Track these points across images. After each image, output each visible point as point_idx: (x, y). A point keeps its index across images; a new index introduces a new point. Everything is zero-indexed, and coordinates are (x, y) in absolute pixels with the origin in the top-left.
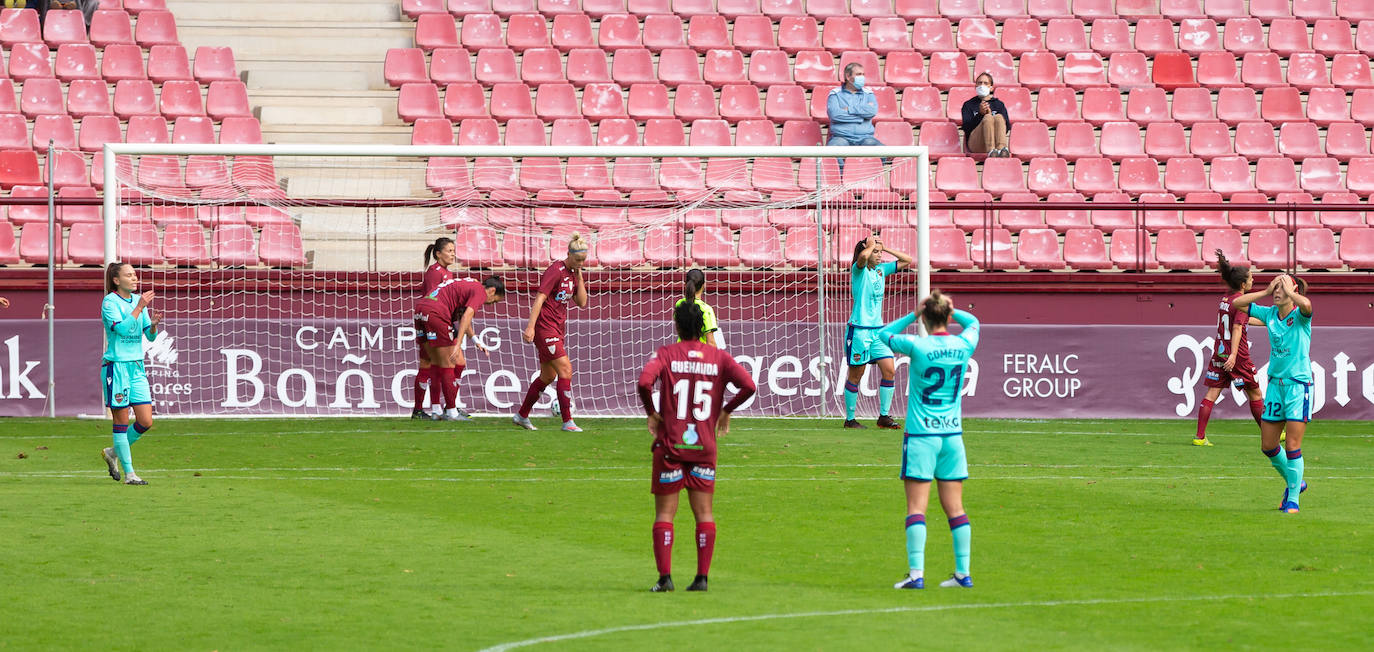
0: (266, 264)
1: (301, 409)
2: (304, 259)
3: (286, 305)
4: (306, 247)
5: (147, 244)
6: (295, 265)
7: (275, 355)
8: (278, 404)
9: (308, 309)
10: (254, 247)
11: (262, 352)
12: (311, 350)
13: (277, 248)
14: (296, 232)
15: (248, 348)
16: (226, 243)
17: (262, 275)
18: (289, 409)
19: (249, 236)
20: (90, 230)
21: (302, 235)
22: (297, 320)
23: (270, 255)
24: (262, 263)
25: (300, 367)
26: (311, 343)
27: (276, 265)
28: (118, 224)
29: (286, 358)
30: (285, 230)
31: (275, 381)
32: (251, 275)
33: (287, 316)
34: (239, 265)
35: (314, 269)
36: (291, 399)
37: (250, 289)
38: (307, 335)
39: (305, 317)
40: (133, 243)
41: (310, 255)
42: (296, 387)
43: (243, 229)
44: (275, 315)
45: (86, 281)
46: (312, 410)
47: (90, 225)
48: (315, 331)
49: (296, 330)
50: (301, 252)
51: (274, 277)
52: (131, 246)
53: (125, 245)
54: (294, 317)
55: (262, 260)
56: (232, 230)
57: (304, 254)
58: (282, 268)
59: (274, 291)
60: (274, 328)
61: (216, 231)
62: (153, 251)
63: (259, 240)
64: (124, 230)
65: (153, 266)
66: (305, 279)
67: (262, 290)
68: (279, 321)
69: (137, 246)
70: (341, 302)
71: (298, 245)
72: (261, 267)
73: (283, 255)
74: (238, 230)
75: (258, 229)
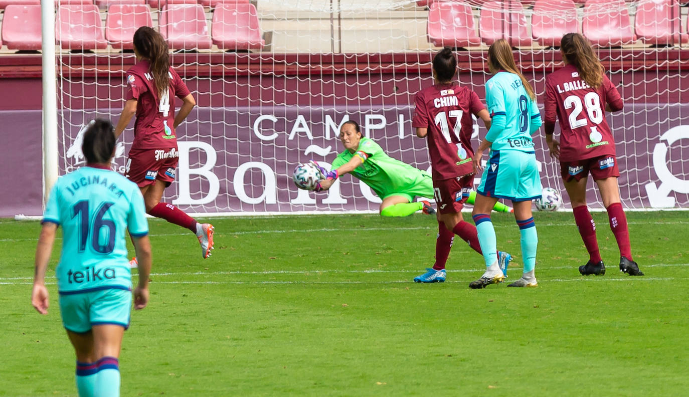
0: (220, 47)
1: (261, 206)
2: (262, 42)
3: (243, 92)
4: (263, 28)
5: (88, 26)
6: (252, 47)
7: (232, 147)
8: (236, 202)
9: (267, 95)
10: (206, 28)
11: (217, 145)
12: (272, 141)
13: (233, 29)
14: (253, 11)
15: (202, 140)
16: (175, 25)
17: (216, 59)
18: (248, 206)
19: (201, 16)
20: (25, 12)
21: (259, 15)
22: (255, 108)
23: (223, 37)
24: (216, 46)
25: (259, 160)
26: (271, 133)
27: (231, 48)
28: (56, 6)
29: (244, 150)
30: (240, 9)
31: (231, 177)
32: (204, 59)
33: (244, 104)
34: (191, 49)
35: (273, 51)
36: (249, 196)
37: (203, 75)
38: (266, 124)
39: (264, 105)
40: (73, 26)
41: (268, 36)
42: (255, 182)
43: (194, 9)
44: (231, 103)
45: (22, 68)
46: (271, 207)
47: (25, 7)
48: (274, 119)
49: (254, 119)
50: (258, 33)
51: (230, 61)
52: (71, 29)
53: (65, 29)
54: (252, 104)
55: (215, 42)
56: (182, 11)
57: (261, 34)
58: (239, 51)
59: (230, 76)
60: (231, 117)
61: (164, 11)
62: (96, 35)
63: (212, 20)
64: (63, 11)
65: (95, 51)
66: (264, 63)
67: (217, 75)
68: (236, 109)
69: (77, 29)
70: (304, 87)
71: (255, 26)
72: (214, 50)
73: (239, 37)
74: (188, 10)
75: (211, 9)
